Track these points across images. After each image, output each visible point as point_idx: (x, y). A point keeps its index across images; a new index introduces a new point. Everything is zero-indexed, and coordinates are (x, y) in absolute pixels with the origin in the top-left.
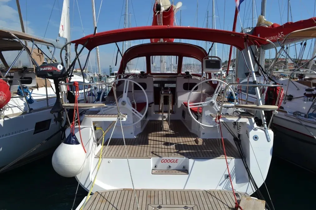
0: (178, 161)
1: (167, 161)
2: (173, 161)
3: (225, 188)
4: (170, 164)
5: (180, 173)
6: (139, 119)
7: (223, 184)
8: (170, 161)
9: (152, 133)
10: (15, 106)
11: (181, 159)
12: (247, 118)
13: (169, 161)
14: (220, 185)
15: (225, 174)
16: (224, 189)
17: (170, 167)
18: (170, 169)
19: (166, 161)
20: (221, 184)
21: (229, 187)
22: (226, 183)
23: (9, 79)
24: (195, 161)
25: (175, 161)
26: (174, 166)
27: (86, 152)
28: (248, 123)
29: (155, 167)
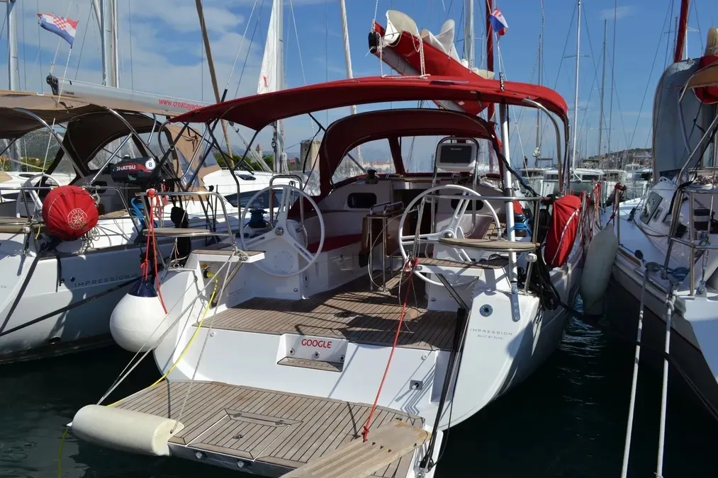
0: (332, 345)
1: (312, 343)
2: (322, 343)
3: (405, 408)
4: (317, 349)
5: (331, 367)
6: (307, 263)
7: (405, 398)
8: (318, 344)
9: (346, 294)
10: (118, 234)
11: (338, 341)
12: (483, 268)
13: (315, 343)
14: (397, 400)
15: (412, 379)
16: (403, 408)
17: (317, 355)
18: (318, 359)
19: (309, 343)
20: (401, 397)
21: (414, 407)
22: (412, 397)
23: (98, 187)
24: (360, 348)
25: (326, 345)
26: (325, 353)
27: (166, 313)
28: (483, 278)
29: (291, 352)
